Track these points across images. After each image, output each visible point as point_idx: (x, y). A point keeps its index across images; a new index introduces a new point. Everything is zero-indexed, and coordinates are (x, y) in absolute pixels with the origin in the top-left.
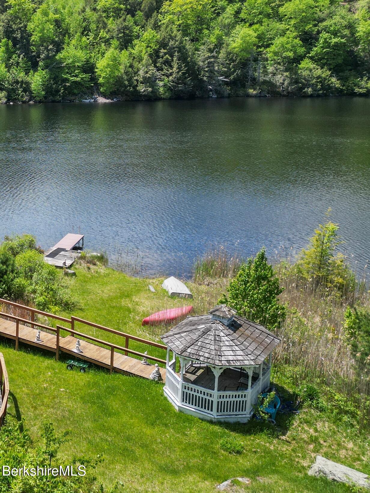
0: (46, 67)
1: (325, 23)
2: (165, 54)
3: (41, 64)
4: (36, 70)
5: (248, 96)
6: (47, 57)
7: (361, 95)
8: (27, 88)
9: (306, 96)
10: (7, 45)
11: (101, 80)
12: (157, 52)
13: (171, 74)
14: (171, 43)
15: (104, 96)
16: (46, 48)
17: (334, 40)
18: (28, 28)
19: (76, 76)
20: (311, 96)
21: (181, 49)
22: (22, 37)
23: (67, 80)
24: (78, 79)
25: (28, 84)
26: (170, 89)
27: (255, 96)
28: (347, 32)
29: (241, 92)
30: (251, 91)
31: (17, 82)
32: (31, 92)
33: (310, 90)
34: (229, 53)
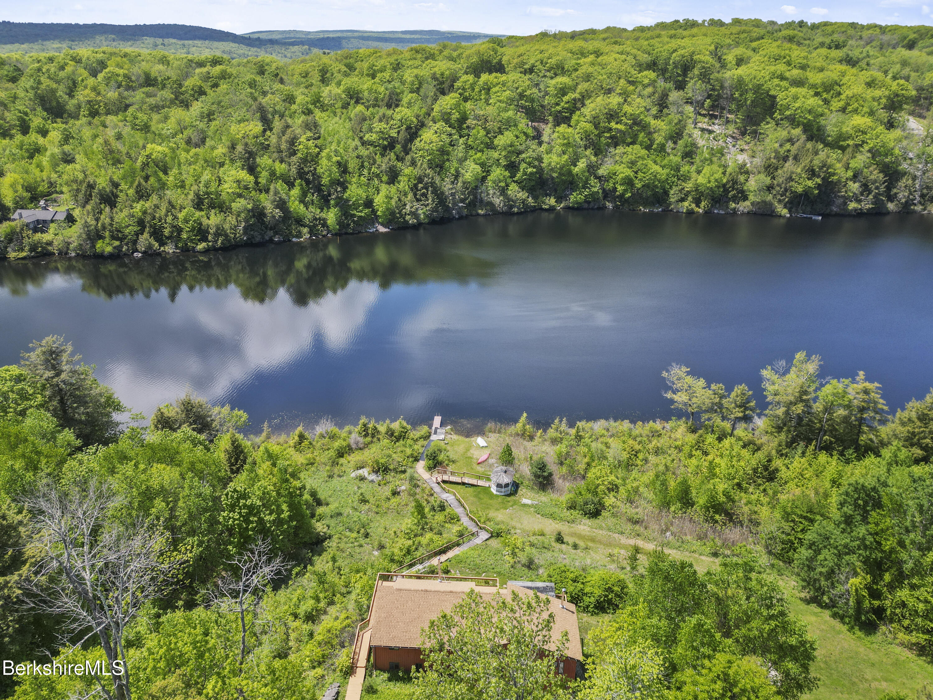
0: (336, 205)
1: (524, 155)
2: (423, 188)
3: (332, 202)
4: (329, 208)
5: (478, 215)
6: (337, 197)
7: (546, 210)
8: (324, 224)
9: (513, 214)
10: (301, 185)
11: (379, 213)
12: (416, 186)
13: (428, 204)
14: (426, 179)
15: (382, 225)
16: (336, 190)
17: (530, 170)
18: (318, 171)
19: (361, 211)
20: (518, 213)
21: (433, 184)
22: (314, 178)
23: (354, 215)
24: (363, 214)
25: (325, 220)
26: (427, 216)
27: (483, 215)
28: (536, 163)
29: (474, 213)
30: (480, 211)
31: (316, 219)
32: (328, 227)
33: (516, 210)
34: (464, 183)
